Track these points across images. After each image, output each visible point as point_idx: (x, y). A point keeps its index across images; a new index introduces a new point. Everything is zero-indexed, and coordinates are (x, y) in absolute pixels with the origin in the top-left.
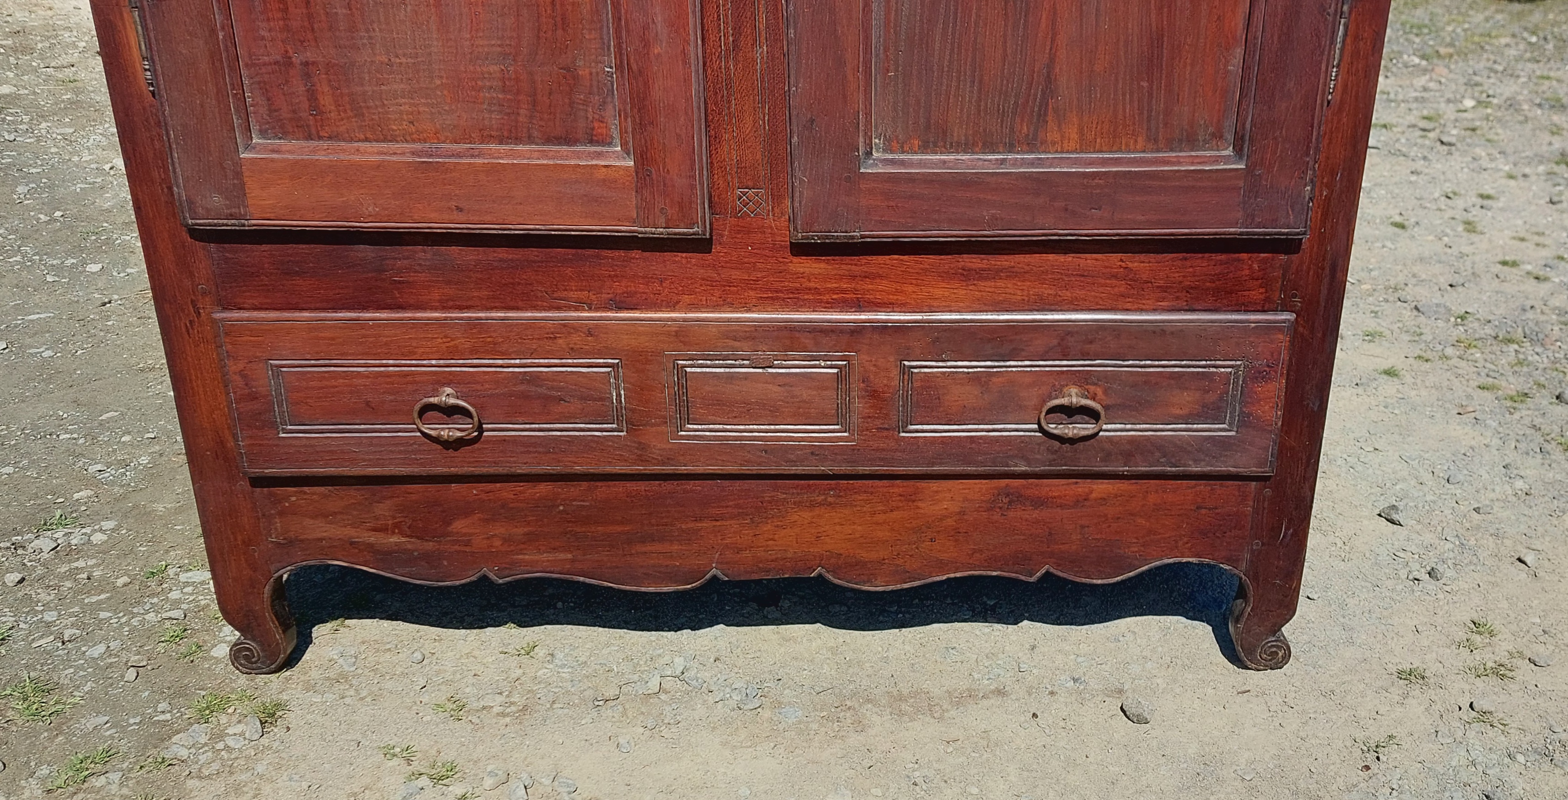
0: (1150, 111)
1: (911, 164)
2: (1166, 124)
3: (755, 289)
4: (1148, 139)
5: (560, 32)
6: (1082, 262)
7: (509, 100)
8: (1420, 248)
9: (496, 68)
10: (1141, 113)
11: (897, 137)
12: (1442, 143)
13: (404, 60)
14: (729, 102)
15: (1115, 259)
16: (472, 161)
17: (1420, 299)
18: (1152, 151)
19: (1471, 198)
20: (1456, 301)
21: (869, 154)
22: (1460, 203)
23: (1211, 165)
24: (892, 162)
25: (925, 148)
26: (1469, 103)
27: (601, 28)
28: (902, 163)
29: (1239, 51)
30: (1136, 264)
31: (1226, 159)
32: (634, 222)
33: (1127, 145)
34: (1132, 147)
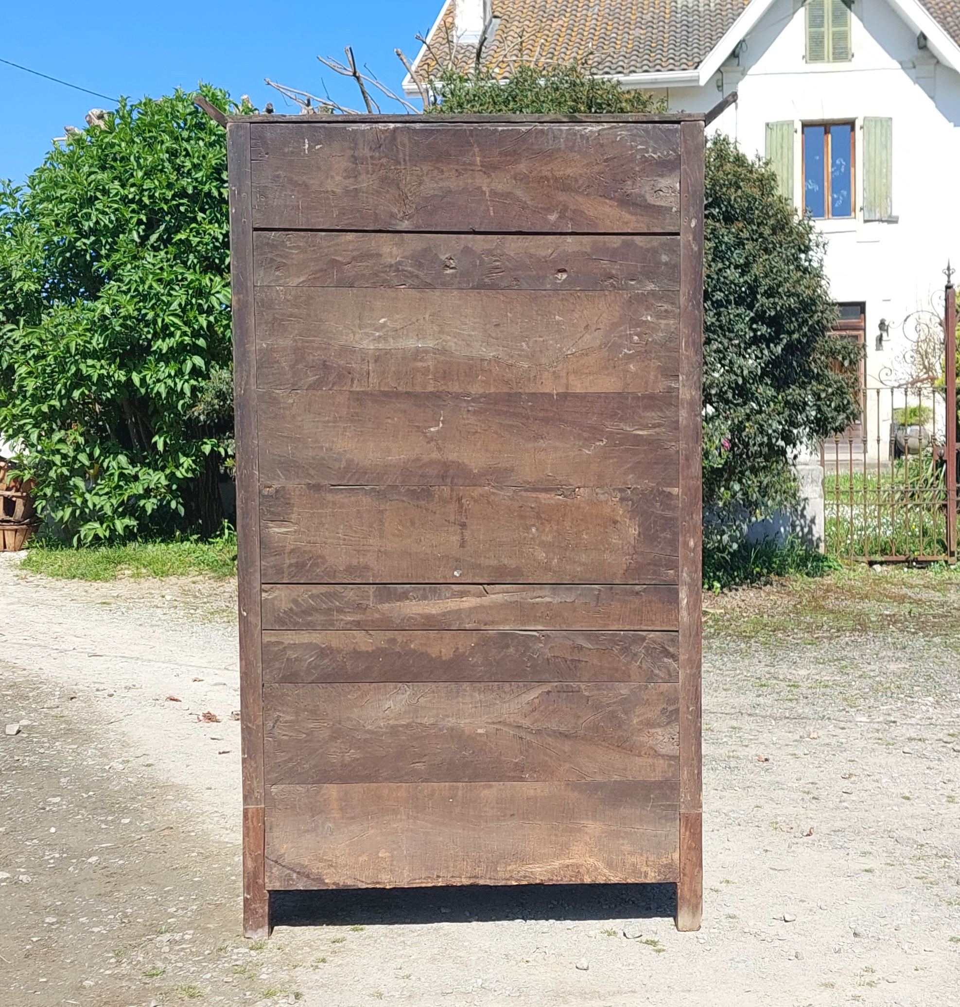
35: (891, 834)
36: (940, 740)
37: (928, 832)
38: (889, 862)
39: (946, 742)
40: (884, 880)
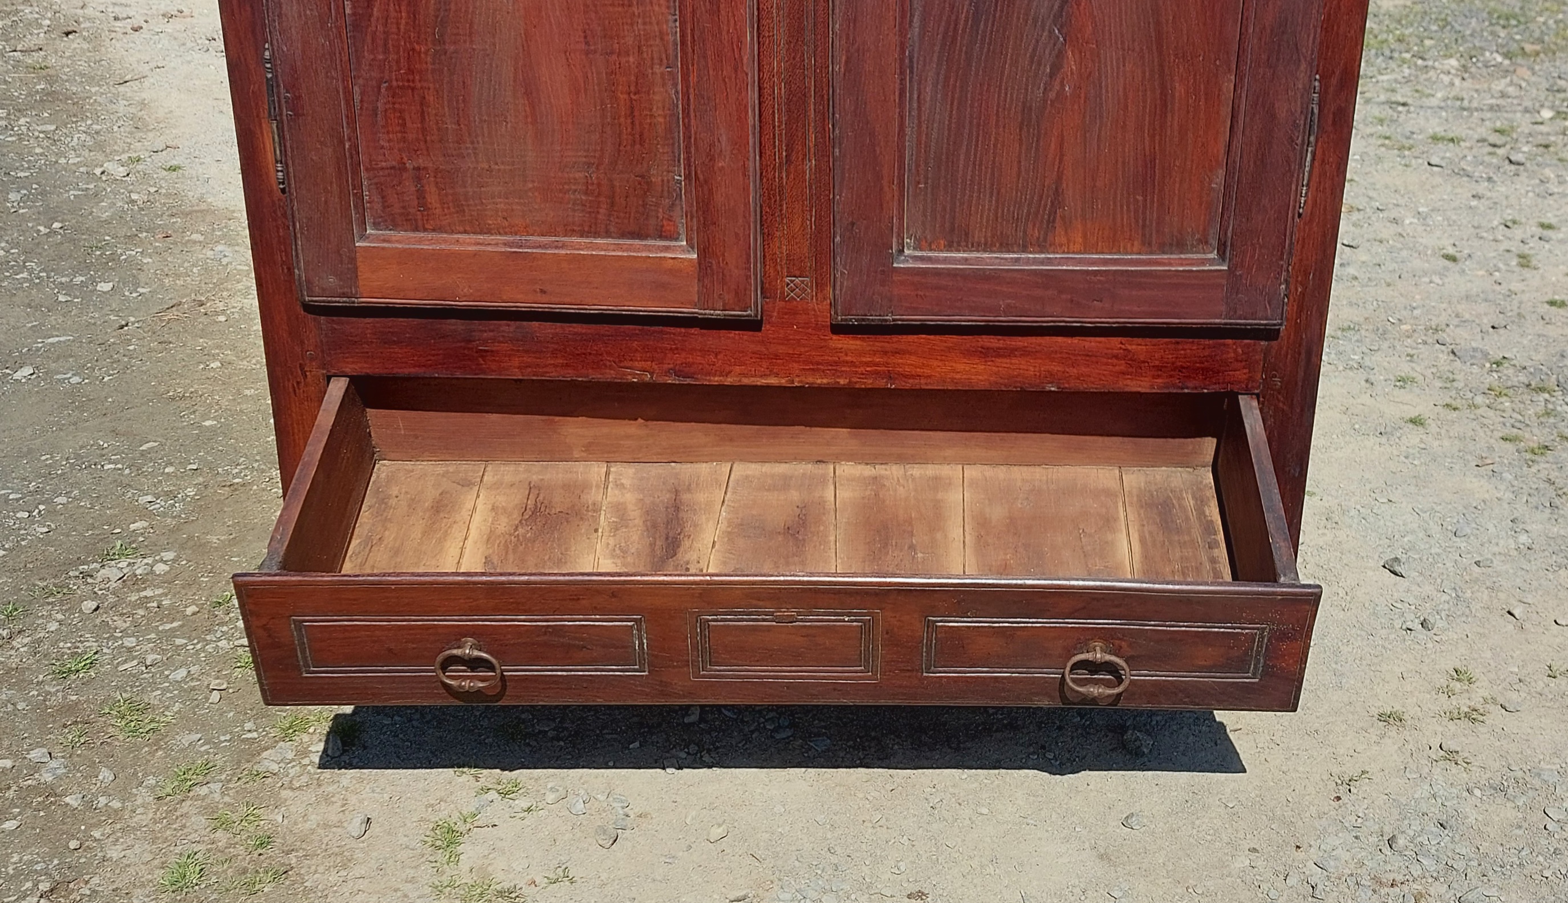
0: (1144, 220)
1: (937, 260)
2: (1158, 231)
3: (799, 362)
4: (1143, 243)
5: (638, 146)
6: (1087, 344)
7: (591, 201)
8: (1469, 285)
9: (581, 175)
10: (1137, 221)
11: (925, 238)
12: (1511, 161)
13: (502, 167)
14: (781, 206)
15: (1115, 341)
16: (556, 251)
17: (1458, 341)
18: (1146, 254)
19: (1531, 226)
20: (1495, 346)
21: (901, 251)
22: (1518, 233)
23: (1198, 266)
24: (922, 259)
25: (949, 247)
26: (1547, 114)
27: (673, 144)
28: (929, 260)
29: (1221, 173)
30: (1134, 347)
31: (1211, 262)
32: (695, 306)
33: (1125, 248)
34: (1129, 249)
35: (1441, 336)
36: (1484, 140)
37: (1502, 331)
38: (1448, 401)
39: (1494, 146)
40: (1446, 443)
